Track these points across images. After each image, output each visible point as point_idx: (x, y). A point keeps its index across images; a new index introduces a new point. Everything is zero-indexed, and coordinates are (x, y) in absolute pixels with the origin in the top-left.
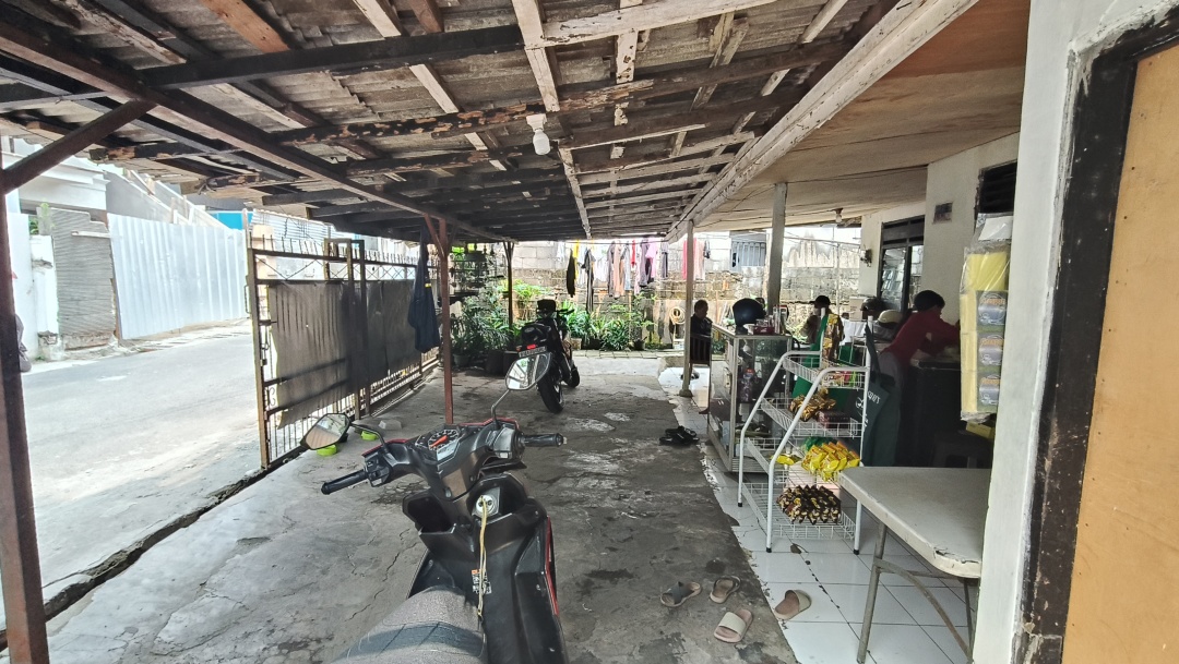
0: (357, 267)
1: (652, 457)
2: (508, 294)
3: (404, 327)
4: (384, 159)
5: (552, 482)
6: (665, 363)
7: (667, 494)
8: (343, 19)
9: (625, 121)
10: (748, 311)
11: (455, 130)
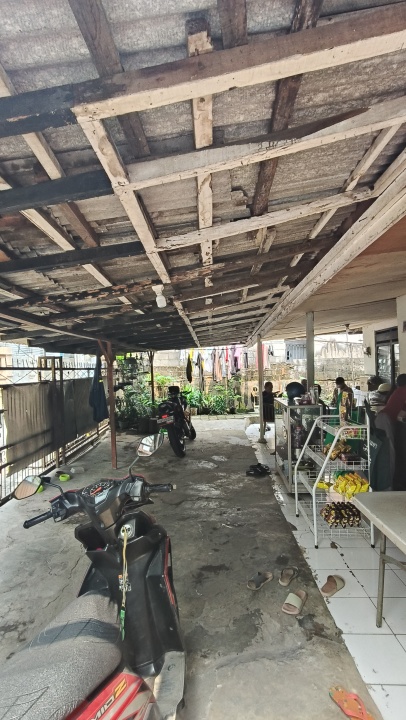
0: (58, 372)
1: (241, 485)
2: (151, 383)
3: (87, 407)
4: (71, 312)
5: (178, 504)
6: (249, 421)
7: (251, 510)
8: (42, 243)
9: (211, 284)
10: (295, 389)
11: (110, 295)
